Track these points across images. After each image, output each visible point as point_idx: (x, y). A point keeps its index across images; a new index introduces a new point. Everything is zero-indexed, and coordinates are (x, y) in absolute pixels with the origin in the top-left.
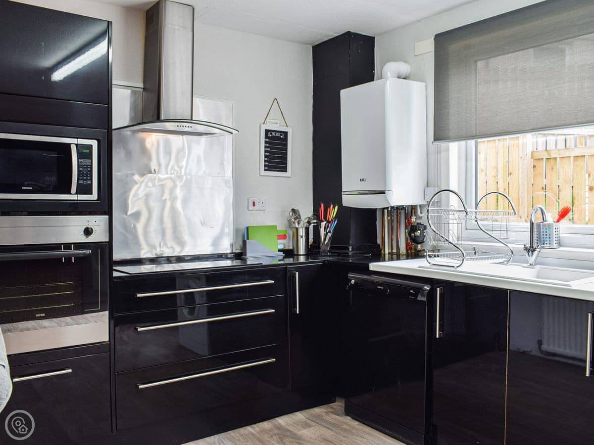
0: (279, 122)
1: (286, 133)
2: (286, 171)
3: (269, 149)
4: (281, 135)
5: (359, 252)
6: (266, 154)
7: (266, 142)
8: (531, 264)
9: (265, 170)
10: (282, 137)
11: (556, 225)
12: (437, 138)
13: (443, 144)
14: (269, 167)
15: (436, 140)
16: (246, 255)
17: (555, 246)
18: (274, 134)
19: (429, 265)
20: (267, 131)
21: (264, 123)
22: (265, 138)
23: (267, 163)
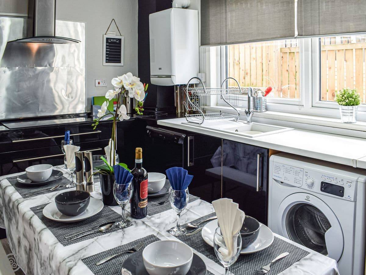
0: (115, 33)
1: (120, 40)
2: (120, 63)
3: (109, 50)
4: (117, 41)
5: (162, 112)
6: (107, 52)
7: (107, 45)
8: (248, 122)
9: (106, 62)
10: (117, 42)
11: (263, 98)
12: (203, 44)
13: (206, 47)
14: (108, 60)
15: (202, 45)
16: (92, 114)
17: (263, 110)
18: (112, 40)
19: (187, 122)
20: (107, 39)
21: (106, 34)
22: (106, 43)
23: (108, 58)
